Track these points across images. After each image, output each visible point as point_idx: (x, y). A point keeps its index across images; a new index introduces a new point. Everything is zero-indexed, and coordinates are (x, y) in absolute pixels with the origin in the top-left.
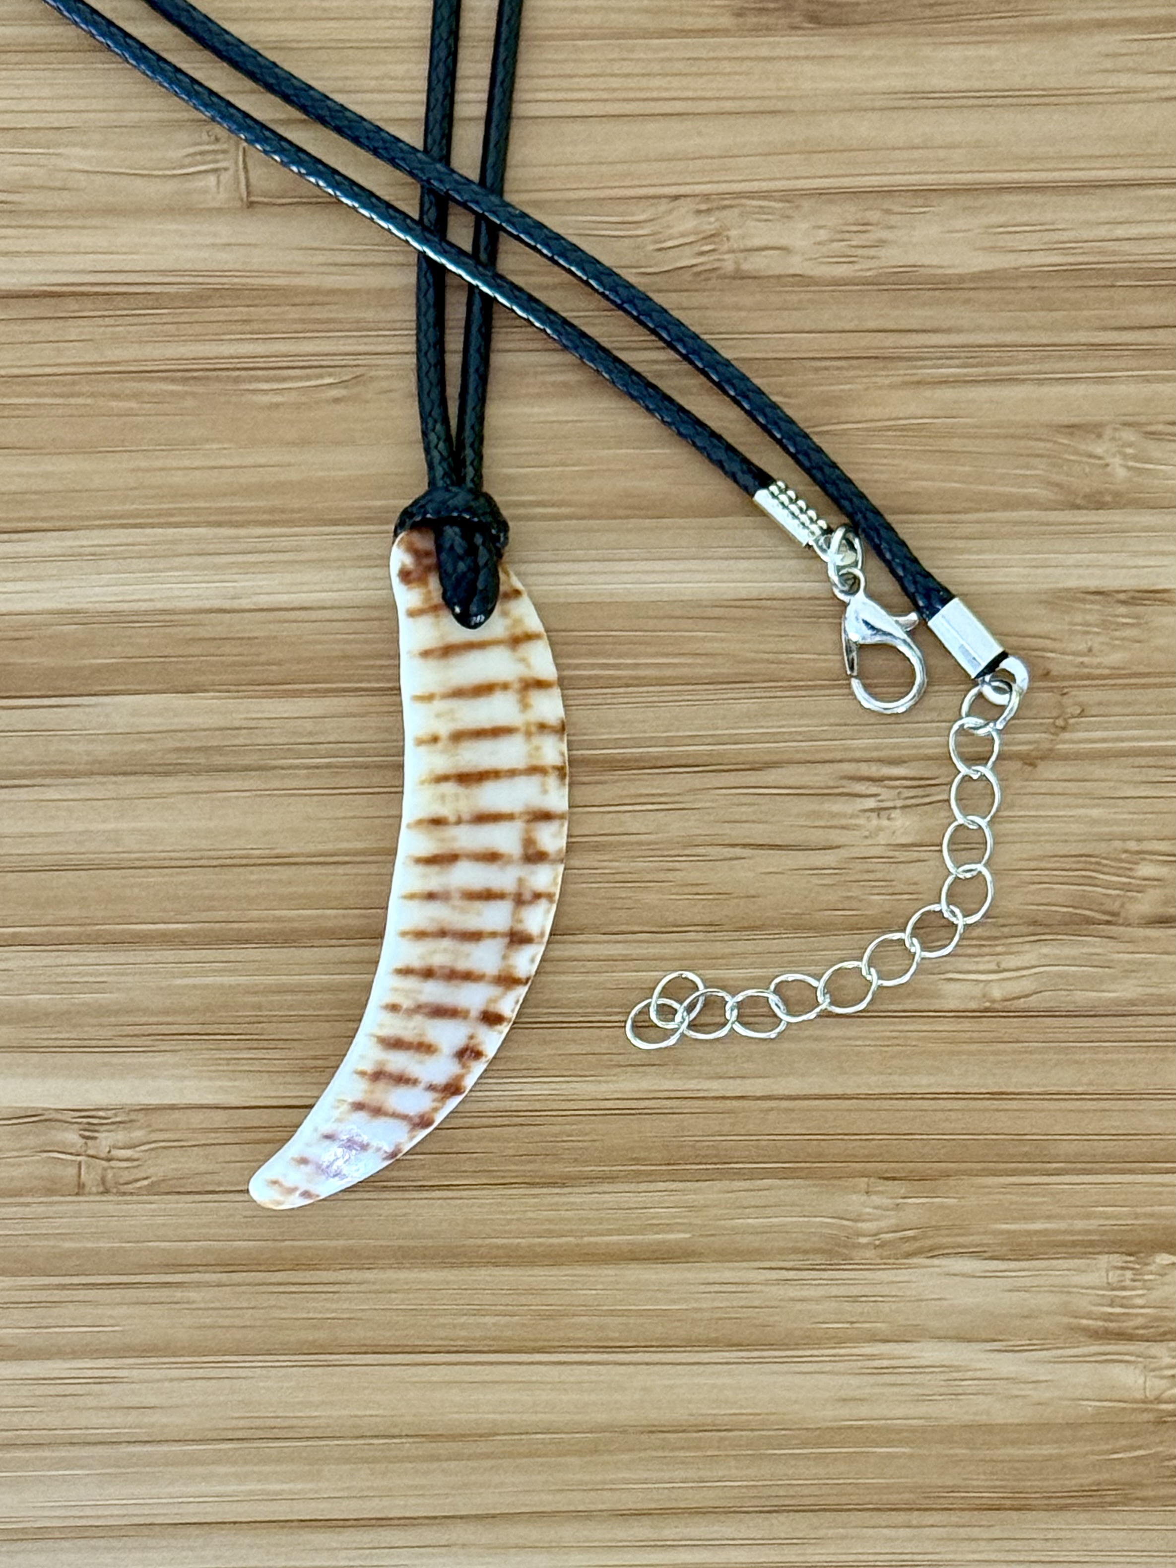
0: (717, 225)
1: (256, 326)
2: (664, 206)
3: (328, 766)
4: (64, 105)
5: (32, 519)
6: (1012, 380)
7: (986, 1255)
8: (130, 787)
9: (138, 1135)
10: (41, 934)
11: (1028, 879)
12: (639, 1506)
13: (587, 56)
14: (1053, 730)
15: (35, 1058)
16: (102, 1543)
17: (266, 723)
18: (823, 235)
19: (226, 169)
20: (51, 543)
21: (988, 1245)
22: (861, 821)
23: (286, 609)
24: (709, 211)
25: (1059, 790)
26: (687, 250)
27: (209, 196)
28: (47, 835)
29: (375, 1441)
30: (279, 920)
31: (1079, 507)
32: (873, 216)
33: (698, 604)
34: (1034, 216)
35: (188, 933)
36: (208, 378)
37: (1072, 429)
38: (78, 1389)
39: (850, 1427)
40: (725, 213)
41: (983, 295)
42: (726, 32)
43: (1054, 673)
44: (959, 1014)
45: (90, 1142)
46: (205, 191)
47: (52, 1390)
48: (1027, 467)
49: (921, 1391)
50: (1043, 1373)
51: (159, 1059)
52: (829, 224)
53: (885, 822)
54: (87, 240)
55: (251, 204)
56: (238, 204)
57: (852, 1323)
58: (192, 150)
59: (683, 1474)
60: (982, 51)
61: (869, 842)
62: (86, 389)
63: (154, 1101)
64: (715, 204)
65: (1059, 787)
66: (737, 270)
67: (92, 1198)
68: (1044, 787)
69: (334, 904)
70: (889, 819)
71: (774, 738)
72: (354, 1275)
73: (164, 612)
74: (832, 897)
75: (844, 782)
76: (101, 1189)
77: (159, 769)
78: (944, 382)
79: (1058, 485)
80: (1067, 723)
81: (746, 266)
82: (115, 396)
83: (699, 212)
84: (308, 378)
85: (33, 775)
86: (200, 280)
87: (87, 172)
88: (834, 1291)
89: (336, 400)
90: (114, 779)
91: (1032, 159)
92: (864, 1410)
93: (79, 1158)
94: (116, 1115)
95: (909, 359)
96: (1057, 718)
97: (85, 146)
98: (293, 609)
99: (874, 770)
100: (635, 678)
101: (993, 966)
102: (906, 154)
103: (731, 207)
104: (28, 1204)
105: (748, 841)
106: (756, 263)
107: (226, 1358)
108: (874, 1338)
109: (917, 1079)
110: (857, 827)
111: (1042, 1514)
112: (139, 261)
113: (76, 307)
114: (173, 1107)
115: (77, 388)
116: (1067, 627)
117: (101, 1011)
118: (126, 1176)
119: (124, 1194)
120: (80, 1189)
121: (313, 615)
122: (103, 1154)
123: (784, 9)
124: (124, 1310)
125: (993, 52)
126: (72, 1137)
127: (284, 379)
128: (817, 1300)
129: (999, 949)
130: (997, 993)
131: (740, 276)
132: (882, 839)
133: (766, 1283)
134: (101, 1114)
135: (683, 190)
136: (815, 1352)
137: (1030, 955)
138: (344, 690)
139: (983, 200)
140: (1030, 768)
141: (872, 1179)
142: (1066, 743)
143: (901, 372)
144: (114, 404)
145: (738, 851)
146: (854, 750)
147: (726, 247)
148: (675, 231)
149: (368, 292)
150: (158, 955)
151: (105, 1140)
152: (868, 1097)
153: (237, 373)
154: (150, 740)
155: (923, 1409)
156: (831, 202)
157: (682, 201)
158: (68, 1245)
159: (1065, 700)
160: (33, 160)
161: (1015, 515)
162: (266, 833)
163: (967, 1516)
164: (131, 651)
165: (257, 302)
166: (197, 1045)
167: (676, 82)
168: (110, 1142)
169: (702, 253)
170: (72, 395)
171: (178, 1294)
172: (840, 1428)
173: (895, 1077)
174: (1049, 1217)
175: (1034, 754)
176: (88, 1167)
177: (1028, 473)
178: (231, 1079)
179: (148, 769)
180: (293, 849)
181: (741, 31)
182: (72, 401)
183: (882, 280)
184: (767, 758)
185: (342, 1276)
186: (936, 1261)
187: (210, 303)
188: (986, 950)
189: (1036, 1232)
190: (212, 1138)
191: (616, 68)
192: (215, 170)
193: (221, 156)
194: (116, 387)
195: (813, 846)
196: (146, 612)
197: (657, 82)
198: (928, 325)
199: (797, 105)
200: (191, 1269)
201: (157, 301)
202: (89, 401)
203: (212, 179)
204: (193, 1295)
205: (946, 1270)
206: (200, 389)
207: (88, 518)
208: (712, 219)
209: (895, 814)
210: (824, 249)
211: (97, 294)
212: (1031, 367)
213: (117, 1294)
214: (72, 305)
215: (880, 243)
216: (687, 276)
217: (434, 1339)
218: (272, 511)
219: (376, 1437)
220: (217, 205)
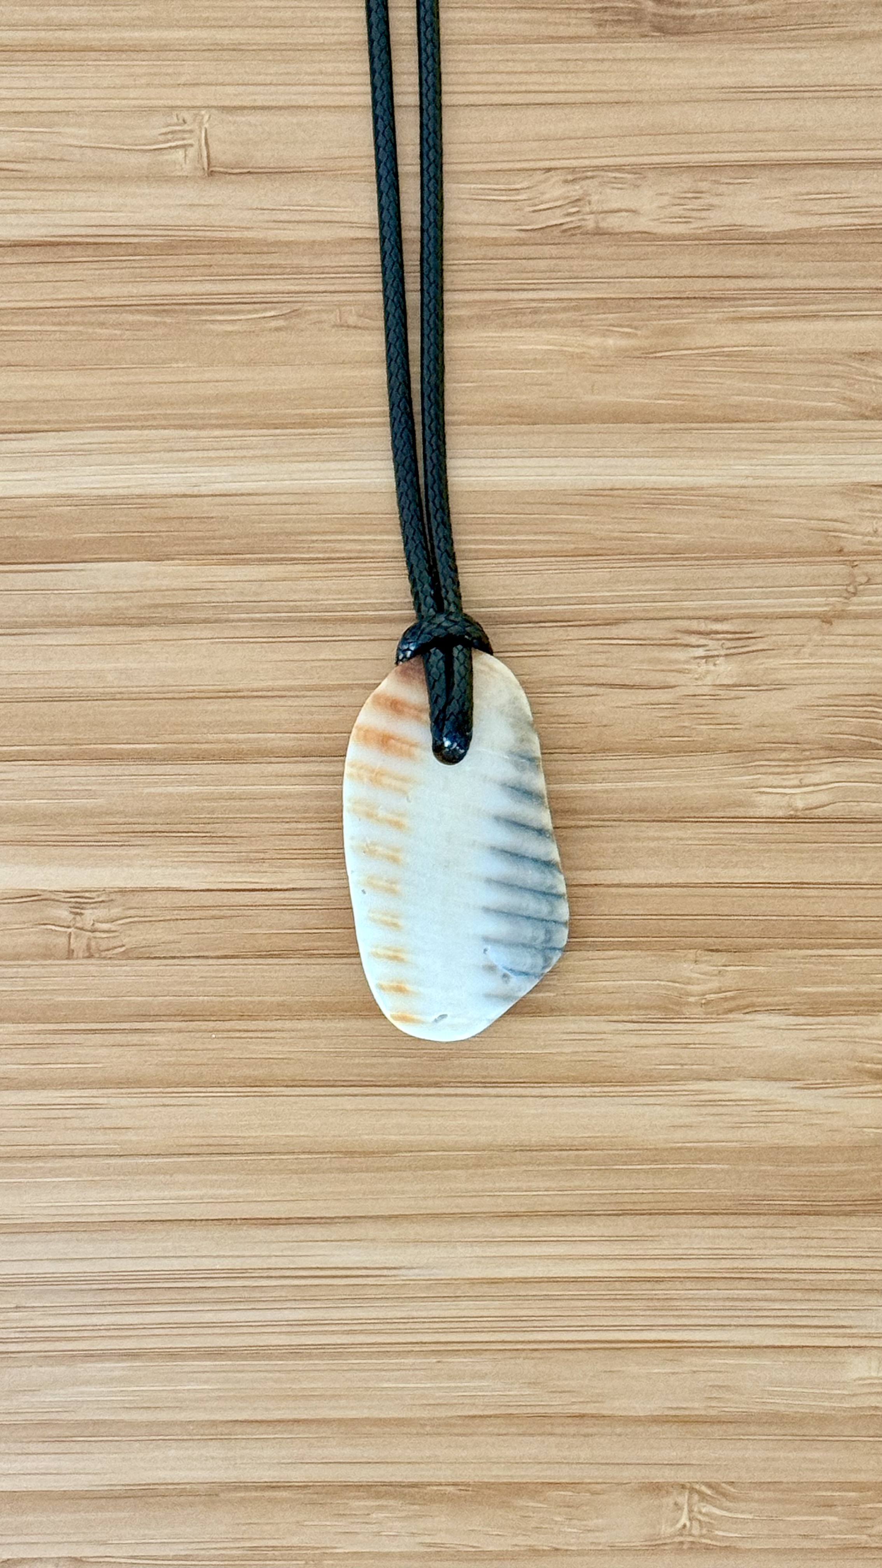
0: (581, 192)
1: (214, 270)
2: (539, 176)
3: (269, 620)
4: (62, 94)
5: (36, 422)
6: (815, 316)
7: (790, 1012)
8: (110, 635)
9: (115, 912)
10: (42, 752)
11: (826, 713)
12: (511, 1209)
13: (478, 57)
14: (845, 595)
15: (33, 850)
16: (85, 1236)
17: (222, 585)
18: (665, 200)
19: (191, 145)
20: (51, 441)
21: (792, 1004)
22: (692, 667)
23: (236, 495)
24: (574, 181)
25: (849, 643)
26: (558, 212)
27: (178, 167)
28: (45, 673)
29: (303, 1156)
30: (230, 742)
31: (867, 418)
32: (704, 186)
33: (564, 492)
34: (834, 187)
35: (156, 751)
36: (175, 311)
37: (862, 355)
38: (68, 1113)
39: (680, 1148)
40: (588, 182)
41: (790, 249)
42: (589, 39)
43: (846, 550)
44: (771, 820)
45: (78, 918)
46: (175, 163)
47: (45, 1114)
48: (827, 385)
49: (737, 1119)
50: (833, 1105)
51: (134, 851)
52: (670, 191)
53: (712, 668)
54: (80, 200)
55: (211, 173)
56: (199, 173)
57: (682, 1065)
58: (164, 130)
59: (548, 1184)
60: (791, 55)
61: (700, 683)
62: (78, 319)
63: (130, 885)
64: (578, 176)
65: (850, 640)
66: (597, 227)
67: (80, 962)
68: (838, 640)
69: (273, 729)
70: (715, 665)
71: (624, 600)
72: (288, 1025)
73: (140, 496)
74: (668, 726)
75: (679, 635)
76: (87, 954)
77: (134, 621)
78: (762, 318)
79: (852, 401)
80: (856, 588)
81: (603, 225)
82: (102, 325)
83: (566, 181)
84: (256, 311)
85: (35, 625)
86: (170, 233)
87: (82, 147)
88: (668, 1040)
89: (278, 329)
90: (98, 628)
91: (832, 141)
92: (691, 1134)
93: (69, 930)
94: (98, 896)
95: (734, 299)
96: (848, 585)
97: (80, 126)
98: (242, 495)
99: (703, 626)
100: (513, 551)
101: (796, 782)
102: (733, 137)
103: (592, 177)
104: (29, 966)
105: (601, 681)
106: (612, 222)
107: (185, 1089)
108: (698, 1079)
109: (734, 871)
110: (689, 671)
111: (834, 1219)
112: (122, 218)
113: (70, 254)
114: (144, 890)
115: (71, 318)
116: (857, 513)
117: (88, 814)
118: (104, 944)
119: (105, 958)
120: (70, 954)
121: (257, 499)
122: (88, 927)
123: (635, 21)
124: (104, 1051)
125: (802, 55)
126: (63, 913)
127: (236, 312)
128: (656, 1046)
129: (802, 769)
130: (800, 804)
131: (599, 232)
132: (709, 680)
133: (616, 1032)
134: (87, 895)
135: (553, 164)
136: (654, 1088)
137: (826, 773)
138: (282, 559)
139: (792, 174)
140: (825, 626)
141: (699, 952)
142: (855, 606)
143: (728, 310)
144: (98, 331)
145: (593, 690)
146: (687, 609)
147: (587, 209)
148: (547, 196)
149: (304, 243)
150: (133, 769)
151: (90, 915)
152: (696, 886)
153: (199, 307)
154: (126, 598)
155: (738, 1134)
156: (670, 174)
157: (552, 173)
158: (61, 999)
159: (856, 571)
160: (39, 137)
161: (817, 424)
162: (220, 673)
163: (772, 1220)
164: (113, 528)
165: (214, 251)
166: (163, 841)
167: (550, 79)
168: (93, 917)
169: (569, 214)
170: (67, 324)
171: (148, 1038)
172: (672, 1149)
173: (717, 870)
174: (839, 982)
175: (830, 614)
176: (77, 937)
177: (829, 389)
178: (190, 868)
179: (127, 621)
180: (241, 686)
181: (600, 38)
182: (67, 328)
183: (710, 237)
184: (617, 616)
185: (278, 1025)
186: (748, 1017)
187: (177, 252)
188: (790, 769)
189: (830, 994)
190: (176, 914)
191: (502, 67)
192: (184, 146)
193: (186, 136)
194: (102, 317)
195: (655, 684)
196: (124, 497)
197: (535, 78)
198: (749, 272)
199: (645, 97)
200: (158, 1018)
201: (135, 249)
202: (81, 328)
203: (180, 153)
204: (160, 1039)
205: (756, 1023)
206: (168, 320)
207: (79, 422)
208: (577, 187)
209: (720, 661)
210: (667, 212)
211: (88, 244)
212: (829, 307)
213: (97, 1038)
214: (68, 252)
215: (709, 208)
216: (556, 232)
217: (350, 1075)
218: (225, 417)
219: (304, 1153)
220: (185, 174)
